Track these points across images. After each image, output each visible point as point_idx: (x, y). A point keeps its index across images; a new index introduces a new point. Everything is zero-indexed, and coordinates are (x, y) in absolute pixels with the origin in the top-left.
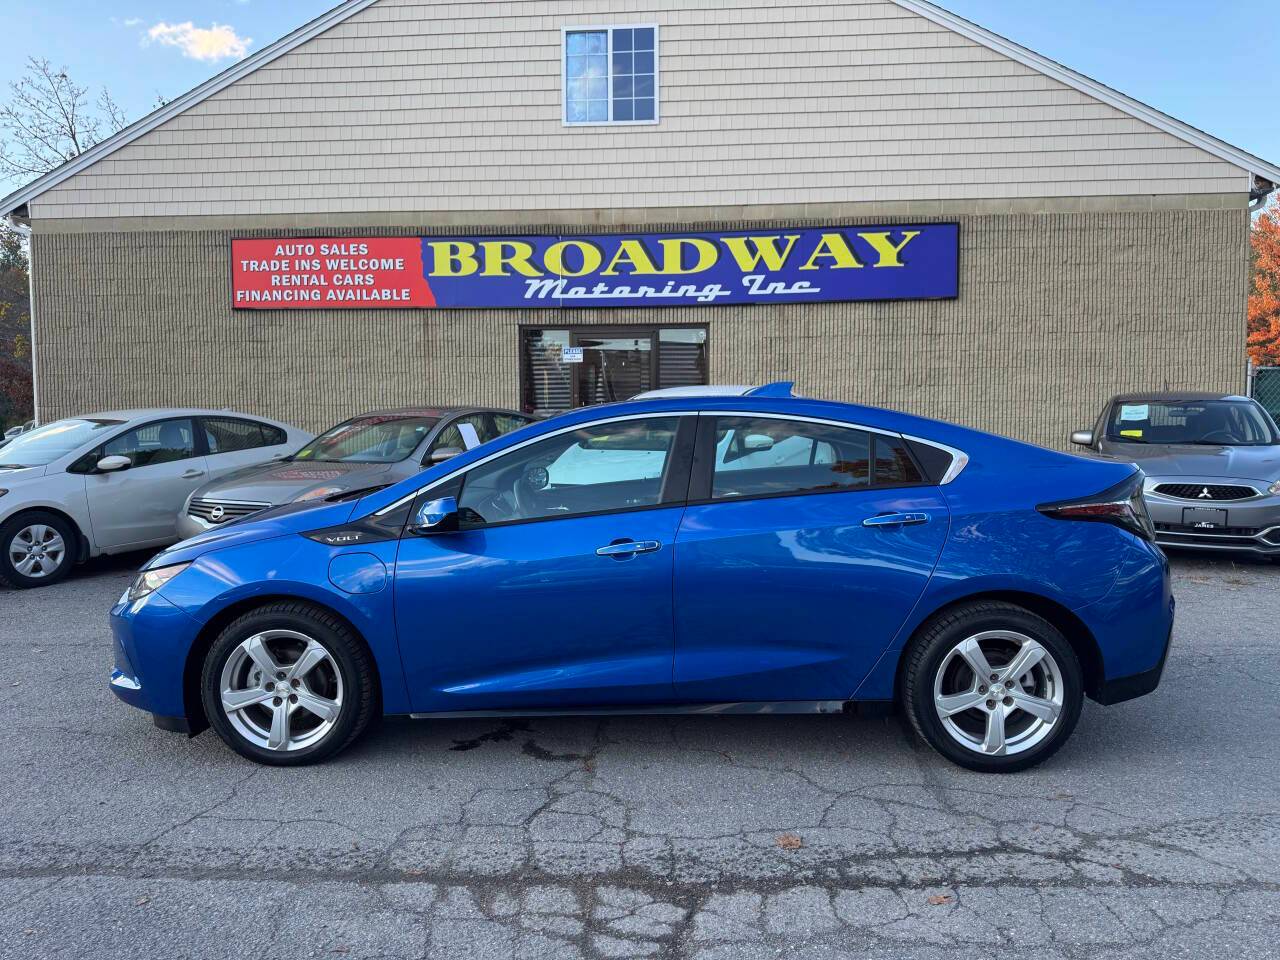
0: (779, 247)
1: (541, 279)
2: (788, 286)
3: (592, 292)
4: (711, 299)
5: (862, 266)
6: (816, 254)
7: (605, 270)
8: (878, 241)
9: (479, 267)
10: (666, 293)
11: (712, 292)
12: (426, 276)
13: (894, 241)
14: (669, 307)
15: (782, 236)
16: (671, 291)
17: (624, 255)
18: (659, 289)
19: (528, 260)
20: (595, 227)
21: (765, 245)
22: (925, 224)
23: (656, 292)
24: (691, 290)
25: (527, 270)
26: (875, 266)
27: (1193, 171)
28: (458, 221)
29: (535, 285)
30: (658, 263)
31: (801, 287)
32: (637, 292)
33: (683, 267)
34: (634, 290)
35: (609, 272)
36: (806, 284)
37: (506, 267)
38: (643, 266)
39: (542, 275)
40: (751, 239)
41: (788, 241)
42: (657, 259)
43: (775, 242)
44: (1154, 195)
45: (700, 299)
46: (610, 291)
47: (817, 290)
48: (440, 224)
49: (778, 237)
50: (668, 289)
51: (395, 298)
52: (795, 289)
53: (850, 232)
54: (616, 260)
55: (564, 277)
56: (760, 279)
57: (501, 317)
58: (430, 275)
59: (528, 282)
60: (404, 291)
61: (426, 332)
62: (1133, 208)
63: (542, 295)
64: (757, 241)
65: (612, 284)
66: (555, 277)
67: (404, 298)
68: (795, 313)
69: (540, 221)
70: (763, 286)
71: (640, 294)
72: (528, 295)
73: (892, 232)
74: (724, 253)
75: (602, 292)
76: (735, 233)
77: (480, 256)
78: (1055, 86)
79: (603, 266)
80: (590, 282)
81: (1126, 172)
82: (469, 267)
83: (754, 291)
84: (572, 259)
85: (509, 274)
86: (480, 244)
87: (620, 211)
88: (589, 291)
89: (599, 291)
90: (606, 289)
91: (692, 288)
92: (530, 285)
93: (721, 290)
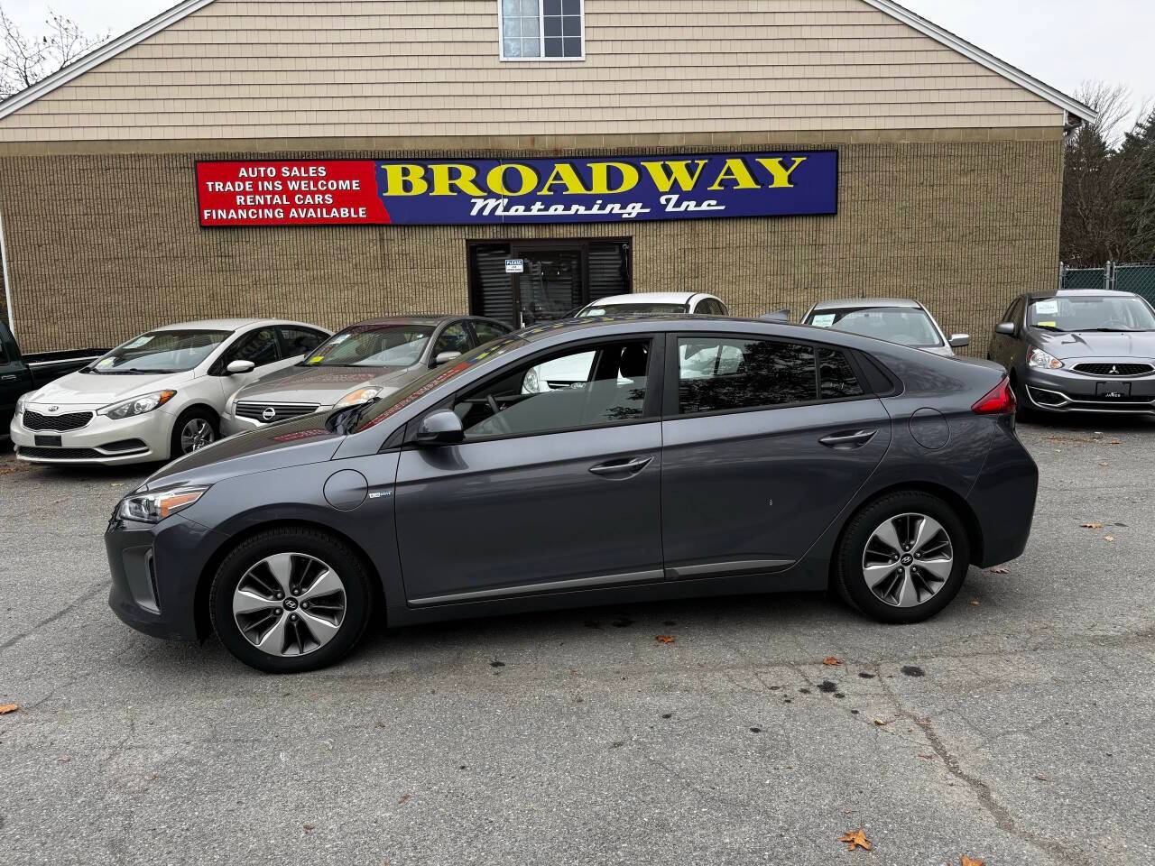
0: (691, 170)
1: (485, 198)
2: (698, 204)
3: (530, 210)
4: (633, 215)
5: (759, 187)
6: (721, 176)
7: (541, 190)
8: (772, 165)
9: (428, 187)
10: (595, 210)
11: (635, 209)
12: (380, 196)
13: (785, 165)
14: (598, 223)
15: (693, 161)
16: (599, 209)
17: (558, 177)
18: (589, 208)
19: (473, 181)
20: (533, 151)
21: (679, 168)
22: (811, 151)
23: (586, 210)
24: (616, 208)
25: (471, 190)
26: (770, 187)
28: (408, 146)
29: (480, 203)
30: (587, 184)
31: (709, 205)
32: (570, 209)
33: (609, 188)
34: (567, 208)
35: (545, 192)
36: (714, 202)
37: (452, 187)
38: (575, 187)
39: (486, 194)
40: (667, 163)
41: (698, 164)
42: (586, 180)
43: (687, 166)
45: (624, 216)
46: (546, 209)
47: (723, 208)
48: (392, 148)
49: (690, 162)
50: (596, 207)
51: (353, 215)
52: (704, 207)
53: (749, 157)
54: (550, 181)
55: (505, 197)
56: (675, 198)
57: (449, 233)
58: (384, 194)
59: (473, 201)
60: (360, 209)
61: (382, 247)
63: (486, 213)
64: (673, 165)
65: (548, 202)
66: (498, 197)
67: (361, 215)
68: (705, 228)
69: (482, 146)
70: (678, 204)
71: (572, 212)
72: (474, 212)
73: (784, 157)
74: (644, 174)
75: (539, 210)
76: (653, 157)
77: (429, 178)
78: (915, 35)
79: (540, 186)
80: (528, 201)
82: (419, 187)
83: (670, 208)
84: (512, 180)
85: (456, 194)
86: (429, 166)
87: (553, 137)
88: (528, 209)
89: (536, 209)
90: (543, 207)
91: (617, 206)
92: (475, 203)
93: (642, 208)
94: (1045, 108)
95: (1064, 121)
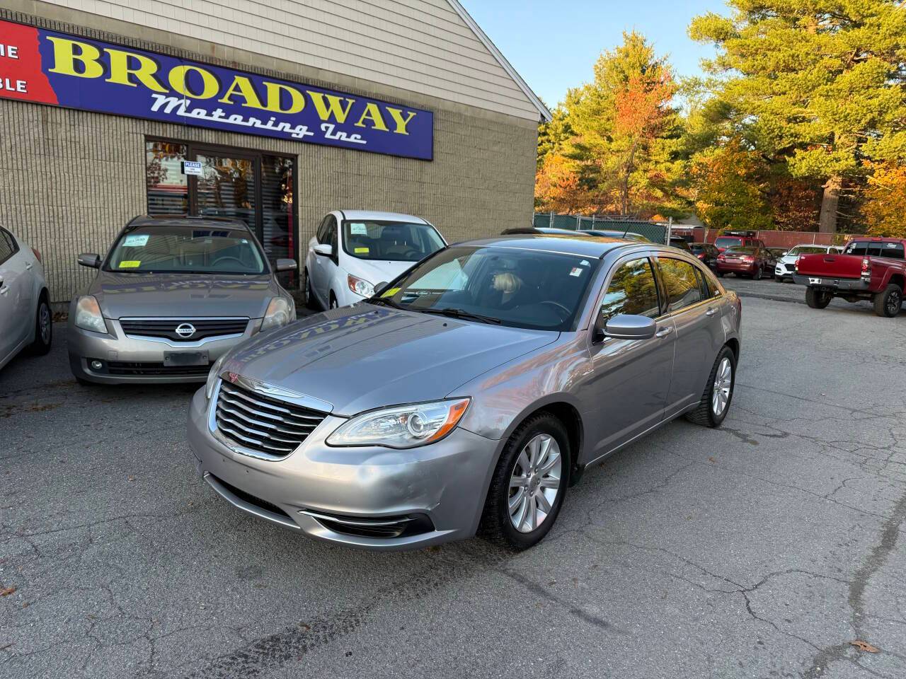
0: (343, 105)
1: (167, 96)
2: (348, 136)
3: (212, 116)
4: (301, 136)
6: (364, 116)
7: (222, 98)
8: (395, 113)
9: (104, 74)
10: (269, 126)
11: (301, 131)
12: (45, 71)
13: (404, 116)
14: (271, 138)
15: (345, 98)
16: (273, 125)
17: (237, 88)
18: (265, 123)
19: (154, 75)
20: (211, 58)
21: (334, 101)
23: (262, 124)
24: (286, 127)
25: (153, 85)
27: (521, 105)
28: (78, 21)
29: (161, 100)
30: (264, 102)
31: (356, 138)
32: (247, 121)
33: (281, 108)
34: (246, 120)
35: (225, 100)
36: (359, 137)
37: (132, 78)
38: (252, 101)
39: (168, 91)
40: (326, 95)
42: (262, 96)
43: (340, 101)
44: (508, 115)
45: (294, 136)
46: (227, 117)
47: (364, 142)
48: (57, 19)
49: (342, 99)
50: (270, 123)
51: (8, 87)
52: (352, 139)
53: (383, 104)
54: (230, 91)
55: (188, 98)
56: (332, 127)
57: (126, 125)
58: (50, 70)
59: (154, 96)
60: (19, 82)
61: (45, 130)
62: (500, 120)
63: (168, 110)
64: (330, 97)
65: (229, 111)
66: (180, 97)
67: (19, 90)
68: (351, 155)
69: (161, 40)
70: (334, 133)
71: (250, 124)
72: (155, 108)
73: (403, 110)
74: (308, 101)
75: (220, 117)
76: (318, 88)
77: (104, 61)
78: (474, 38)
79: (221, 93)
80: (210, 105)
82: (93, 71)
83: (328, 135)
84: (194, 83)
85: (135, 85)
86: (105, 50)
87: (232, 50)
88: (209, 114)
89: (217, 115)
90: (223, 114)
91: (288, 126)
92: (156, 99)
93: (307, 131)
95: (539, 118)
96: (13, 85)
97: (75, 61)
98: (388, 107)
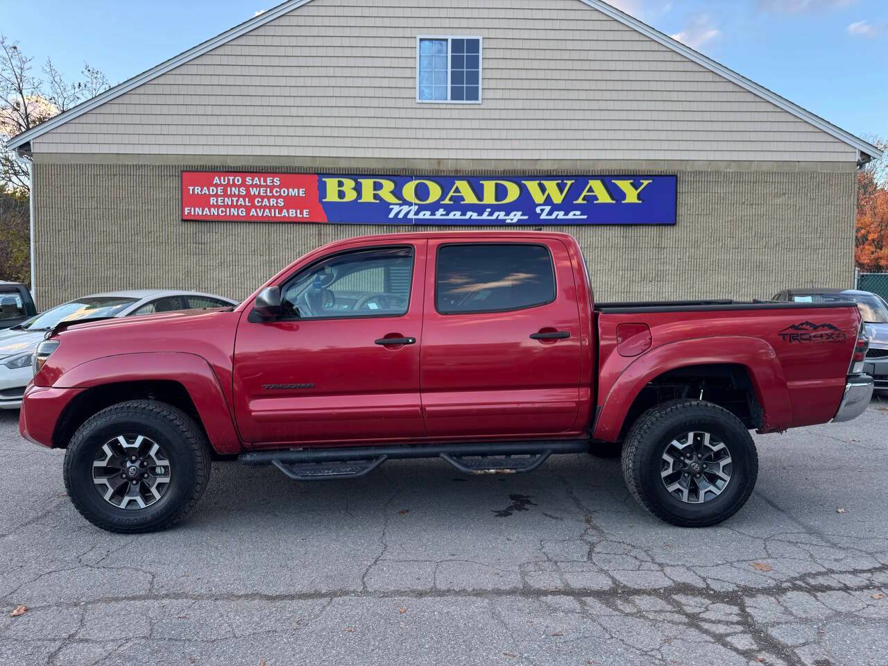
0: (561, 188)
1: (401, 205)
3: (435, 215)
4: (515, 221)
5: (614, 202)
6: (585, 193)
7: (444, 200)
8: (625, 185)
9: (358, 196)
10: (485, 216)
11: (516, 216)
12: (320, 201)
13: (636, 186)
14: (487, 226)
15: (562, 180)
16: (488, 215)
17: (457, 190)
18: (480, 214)
19: (392, 192)
20: (438, 171)
21: (551, 186)
22: (655, 176)
25: (390, 199)
26: (623, 202)
27: (823, 147)
28: (343, 164)
29: (396, 209)
30: (480, 197)
31: (574, 215)
32: (465, 215)
33: (497, 199)
35: (447, 201)
36: (578, 213)
37: (376, 196)
38: (470, 198)
39: (401, 202)
40: (542, 182)
41: (566, 184)
42: (479, 193)
43: (558, 184)
44: (799, 162)
45: (508, 221)
46: (447, 214)
47: (585, 217)
48: (331, 166)
49: (560, 181)
50: (486, 214)
51: (299, 215)
52: (571, 216)
53: (607, 179)
54: (451, 193)
55: (415, 204)
56: (548, 208)
57: (371, 230)
58: (323, 200)
59: (391, 207)
60: (305, 211)
61: (319, 240)
62: (786, 169)
63: (401, 216)
64: (546, 183)
65: (448, 209)
66: (410, 204)
69: (399, 166)
70: (550, 213)
71: (467, 217)
72: (391, 215)
73: (634, 180)
74: (524, 190)
75: (442, 215)
76: (532, 177)
77: (358, 188)
79: (443, 197)
80: (433, 208)
81: (781, 147)
82: (351, 196)
83: (543, 216)
84: (422, 192)
85: (378, 201)
86: (359, 180)
87: (455, 161)
88: (433, 214)
89: (439, 214)
90: (445, 213)
91: (502, 214)
92: (393, 209)
93: (522, 215)
94: (842, 147)
95: (858, 157)
96: (301, 213)
97: (339, 191)
98: (614, 179)
